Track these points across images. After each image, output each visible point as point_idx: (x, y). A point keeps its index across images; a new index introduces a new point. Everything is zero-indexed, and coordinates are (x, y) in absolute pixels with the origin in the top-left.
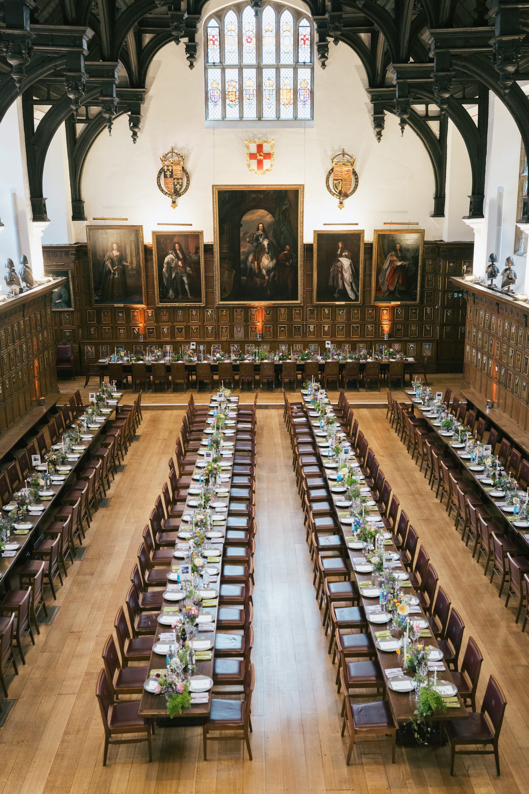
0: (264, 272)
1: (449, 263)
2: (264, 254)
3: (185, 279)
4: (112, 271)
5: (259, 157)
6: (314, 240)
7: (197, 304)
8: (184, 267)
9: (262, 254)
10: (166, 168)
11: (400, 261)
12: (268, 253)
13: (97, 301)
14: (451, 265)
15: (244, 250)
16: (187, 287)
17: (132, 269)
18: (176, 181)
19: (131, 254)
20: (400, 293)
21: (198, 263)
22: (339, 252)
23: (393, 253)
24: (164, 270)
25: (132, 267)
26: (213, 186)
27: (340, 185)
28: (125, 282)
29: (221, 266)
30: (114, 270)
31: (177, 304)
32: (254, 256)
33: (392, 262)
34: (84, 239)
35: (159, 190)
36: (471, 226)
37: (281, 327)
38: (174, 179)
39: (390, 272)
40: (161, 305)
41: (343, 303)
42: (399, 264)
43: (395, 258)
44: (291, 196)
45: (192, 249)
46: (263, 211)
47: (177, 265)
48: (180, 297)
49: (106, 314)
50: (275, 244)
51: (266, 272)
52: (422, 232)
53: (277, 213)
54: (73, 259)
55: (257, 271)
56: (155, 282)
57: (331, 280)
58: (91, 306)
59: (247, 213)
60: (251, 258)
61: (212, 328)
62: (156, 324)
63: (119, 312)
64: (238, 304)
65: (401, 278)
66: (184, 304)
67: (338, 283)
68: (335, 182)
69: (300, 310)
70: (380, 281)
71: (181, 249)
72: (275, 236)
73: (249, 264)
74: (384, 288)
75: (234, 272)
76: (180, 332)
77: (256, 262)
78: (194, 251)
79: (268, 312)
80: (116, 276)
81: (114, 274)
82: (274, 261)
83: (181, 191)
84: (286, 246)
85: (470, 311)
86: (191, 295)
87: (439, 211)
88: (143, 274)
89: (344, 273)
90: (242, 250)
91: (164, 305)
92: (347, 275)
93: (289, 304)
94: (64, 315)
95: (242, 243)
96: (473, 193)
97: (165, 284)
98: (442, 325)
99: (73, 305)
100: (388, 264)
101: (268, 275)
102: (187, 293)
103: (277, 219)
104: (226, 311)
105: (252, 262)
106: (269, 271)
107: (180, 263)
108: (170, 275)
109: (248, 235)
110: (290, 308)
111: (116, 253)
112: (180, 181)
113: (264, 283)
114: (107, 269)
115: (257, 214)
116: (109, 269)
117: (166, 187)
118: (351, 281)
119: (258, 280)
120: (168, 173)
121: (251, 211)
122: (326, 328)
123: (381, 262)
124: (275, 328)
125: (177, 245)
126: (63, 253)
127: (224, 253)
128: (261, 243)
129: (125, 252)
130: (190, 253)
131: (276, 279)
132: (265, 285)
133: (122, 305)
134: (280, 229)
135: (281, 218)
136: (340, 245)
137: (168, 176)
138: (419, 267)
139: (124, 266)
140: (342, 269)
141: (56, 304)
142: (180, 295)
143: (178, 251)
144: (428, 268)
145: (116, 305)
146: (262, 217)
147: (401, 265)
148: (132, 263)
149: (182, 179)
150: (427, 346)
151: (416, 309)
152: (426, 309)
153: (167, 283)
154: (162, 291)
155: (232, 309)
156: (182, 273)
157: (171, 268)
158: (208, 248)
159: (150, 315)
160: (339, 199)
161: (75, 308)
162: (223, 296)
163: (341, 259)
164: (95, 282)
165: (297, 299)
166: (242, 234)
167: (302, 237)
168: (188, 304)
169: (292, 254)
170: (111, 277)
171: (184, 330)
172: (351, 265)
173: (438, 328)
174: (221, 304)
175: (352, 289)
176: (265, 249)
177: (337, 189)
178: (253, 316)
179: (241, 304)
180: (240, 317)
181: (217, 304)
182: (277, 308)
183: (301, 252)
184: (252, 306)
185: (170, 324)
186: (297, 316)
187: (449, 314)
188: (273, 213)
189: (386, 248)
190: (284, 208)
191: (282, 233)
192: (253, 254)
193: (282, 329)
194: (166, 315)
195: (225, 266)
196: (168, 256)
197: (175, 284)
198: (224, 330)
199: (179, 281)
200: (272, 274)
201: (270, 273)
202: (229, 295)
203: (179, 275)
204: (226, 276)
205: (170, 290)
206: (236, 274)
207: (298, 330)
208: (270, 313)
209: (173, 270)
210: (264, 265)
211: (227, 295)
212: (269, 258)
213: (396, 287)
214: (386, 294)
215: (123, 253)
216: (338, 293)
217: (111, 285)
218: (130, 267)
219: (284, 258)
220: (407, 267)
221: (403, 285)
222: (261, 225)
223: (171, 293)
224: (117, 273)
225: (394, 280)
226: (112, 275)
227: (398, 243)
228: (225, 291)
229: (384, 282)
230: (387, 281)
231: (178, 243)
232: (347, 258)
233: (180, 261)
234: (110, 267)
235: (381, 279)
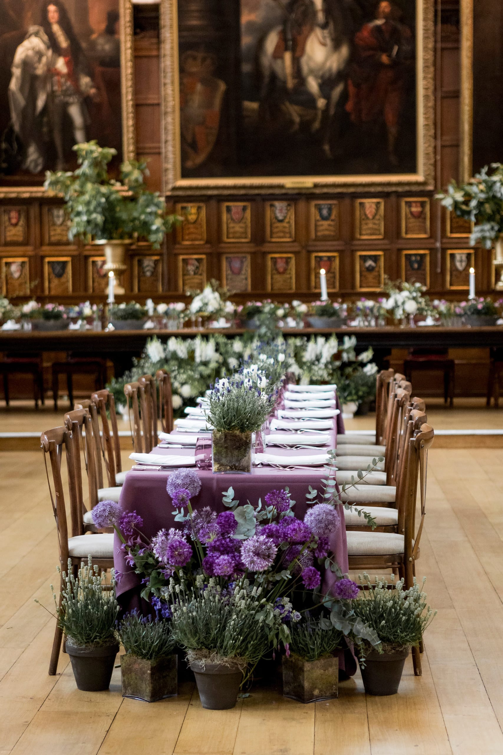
0: (313, 85)
2: (311, 30)
3: (75, 112)
8: (73, 75)
9: (305, 29)
12: (324, 27)
15: (253, 17)
16: (80, 136)
21: (115, 62)
24: (13, 85)
29: (182, 70)
32: (283, 35)
37: (364, 259)
40: (4, 191)
45: (97, 20)
47: (51, 72)
55: (290, 83)
60: (272, 42)
61: (156, 262)
64: (235, 187)
69: (423, 204)
71: (64, 22)
73: (266, 60)
75: (222, 87)
76: (60, 275)
77: (288, 56)
78: (103, 26)
79: (325, 212)
82: (345, 51)
84: (377, 5)
90: (245, 17)
91: (14, 192)
93: (389, 184)
97: (17, 128)
101: (327, 96)
104: (199, 208)
105: (278, 55)
107: (61, 64)
108: (32, 98)
110: (392, 198)
113: (314, 120)
124: (348, 261)
125: (52, 8)
127: (191, 28)
130: (91, 32)
131: (349, 106)
132: (317, 125)
142: (61, 158)
143: (56, 28)
153: (22, 127)
155: (215, 201)
156: (65, 93)
157: (34, 78)
158: (146, 18)
162: (189, 164)
165: (413, 169)
169: (399, 26)
171: (70, 270)
174: (181, 188)
176: (315, 13)
178: (279, 224)
179: (244, 187)
180: (238, 228)
181: (170, 186)
182: (354, 196)
183: (425, 19)
184: (277, 191)
185: (29, 250)
186: (414, 223)
192: (279, 28)
193: (370, 263)
194: (16, 225)
195: (194, 68)
196: (26, 44)
197: (45, 129)
198: (191, 268)
199: (57, 119)
200: (338, 90)
201: (332, 88)
202: (210, 158)
203: (57, 101)
204: (197, 100)
205: (27, 146)
206: (227, 93)
207: (419, 268)
208: (330, 214)
209: (38, 84)
210: (312, 65)
211: (200, 159)
212: (329, 42)
219: (372, 42)
223: (33, 156)
228: (195, 146)
231: (56, 2)
233: (60, 55)
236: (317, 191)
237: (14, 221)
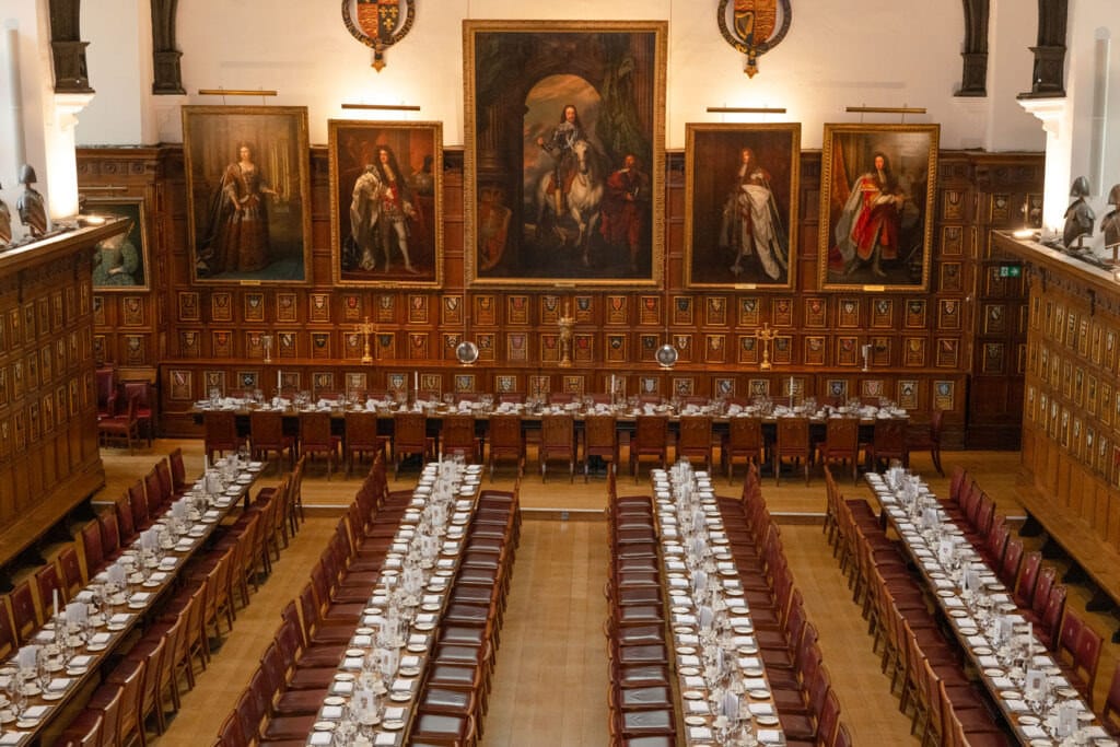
0: (576, 214)
1: (996, 200)
2: (576, 174)
3: (399, 227)
4: (237, 207)
6: (687, 144)
7: (425, 285)
8: (398, 201)
9: (571, 174)
11: (885, 194)
12: (585, 172)
13: (201, 273)
14: (1001, 203)
15: (533, 164)
16: (403, 245)
17: (282, 202)
18: (383, 10)
19: (280, 170)
20: (885, 265)
21: (430, 193)
22: (743, 172)
23: (869, 176)
24: (353, 206)
25: (281, 199)
26: (465, 22)
27: (751, 22)
28: (266, 230)
29: (479, 200)
30: (241, 205)
31: (379, 284)
32: (555, 177)
33: (866, 196)
34: (176, 134)
35: (346, 30)
36: (1038, 115)
37: (612, 339)
38: (380, 6)
39: (861, 218)
40: (344, 283)
41: (752, 286)
42: (882, 200)
43: (872, 188)
44: (638, 48)
45: (416, 161)
46: (575, 78)
47: (382, 198)
48: (387, 267)
49: (222, 300)
50: (602, 152)
51: (581, 215)
52: (934, 130)
53: (607, 84)
54: (152, 179)
55: (559, 212)
56: (333, 234)
57: (724, 235)
58: (188, 282)
59: (538, 85)
60: (546, 182)
61: (458, 337)
62: (331, 326)
63: (250, 298)
64: (518, 285)
65: (885, 232)
66: (396, 284)
67: (739, 239)
68: (739, 16)
69: (655, 301)
70: (839, 239)
71: (392, 162)
72: (601, 131)
73: (542, 195)
74: (848, 255)
75: (509, 212)
76: (386, 345)
77: (558, 193)
78: (421, 167)
79: (584, 304)
80: (246, 218)
81: (242, 213)
82: (600, 190)
83: (396, 32)
84: (624, 158)
85: (1037, 307)
86: (412, 264)
87: (974, 82)
88: (305, 215)
89: (754, 219)
90: (527, 164)
91: (353, 283)
92: (762, 224)
93: (631, 286)
94: (127, 300)
95: (527, 149)
96: (1041, 41)
97: (355, 237)
98: (980, 341)
99: (147, 279)
100: (856, 199)
101: (587, 223)
102: (403, 258)
103: (606, 96)
104: (490, 299)
105: (550, 191)
106: (586, 213)
107: (389, 192)
108: (368, 216)
109: (541, 131)
110: (632, 295)
111: (246, 167)
112: (393, 10)
113: (577, 238)
114: (227, 202)
115: (562, 85)
116: (231, 204)
117: (365, 26)
118: (770, 236)
119: (562, 232)
121: (547, 79)
122: (715, 343)
123: (840, 197)
124: (599, 340)
125: (383, 152)
126: (131, 165)
127: (486, 170)
128: (569, 149)
129: (268, 164)
130: (412, 170)
131: (603, 229)
132: (579, 242)
133: (257, 283)
134: (613, 118)
135: (615, 93)
136: (747, 157)
138: (928, 208)
139: (263, 196)
140: (749, 211)
141: (110, 276)
142: (388, 261)
143: (385, 166)
144: (950, 211)
145: (243, 282)
146: (574, 92)
147: (886, 205)
148: (281, 189)
149: (396, 6)
150: (944, 389)
151: (920, 304)
152: (944, 304)
153: (359, 237)
154: (347, 254)
155: (502, 295)
156: (392, 213)
157: (369, 202)
158: (453, 159)
159: (320, 305)
160: (748, 53)
161: (152, 286)
162: (484, 268)
163: (747, 188)
164: (198, 230)
165: (649, 276)
166: (527, 128)
167: (662, 138)
168: (405, 285)
169: (640, 173)
170: (235, 221)
171: (393, 341)
172: (769, 201)
173: (971, 346)
174: (477, 285)
175: (773, 256)
176: (578, 162)
177: (743, 32)
178: (551, 313)
179: (524, 285)
180: (519, 314)
181: (469, 283)
182: (606, 294)
183: (659, 170)
184: (548, 289)
186: (649, 314)
187: (995, 316)
188: (597, 85)
189: (852, 164)
190: (622, 72)
191: (616, 128)
192: (552, 172)
193: (616, 341)
194: (354, 307)
195: (489, 198)
196: (363, 177)
197: (376, 239)
198: (484, 342)
199: (386, 233)
200: (593, 219)
201: (590, 216)
202: (498, 264)
203: (386, 219)
204: (490, 222)
205: (364, 250)
206: (512, 216)
207: (652, 346)
208: (587, 306)
209: (372, 207)
210: (576, 199)
211: (492, 264)
212: (588, 183)
213: (874, 253)
214: (852, 269)
215: (263, 167)
216: (741, 264)
217: (233, 235)
218: (276, 199)
219: (620, 184)
220: (899, 207)
221: (890, 247)
222: (570, 110)
223: (367, 258)
224: (247, 211)
225: (868, 239)
226: (236, 216)
227: (880, 155)
228: (487, 255)
229: (846, 242)
230: (853, 239)
231: (386, 148)
232: (761, 184)
233: (388, 186)
234: (234, 199)
235: (840, 235)
236: (578, 290)
237: (352, 304)
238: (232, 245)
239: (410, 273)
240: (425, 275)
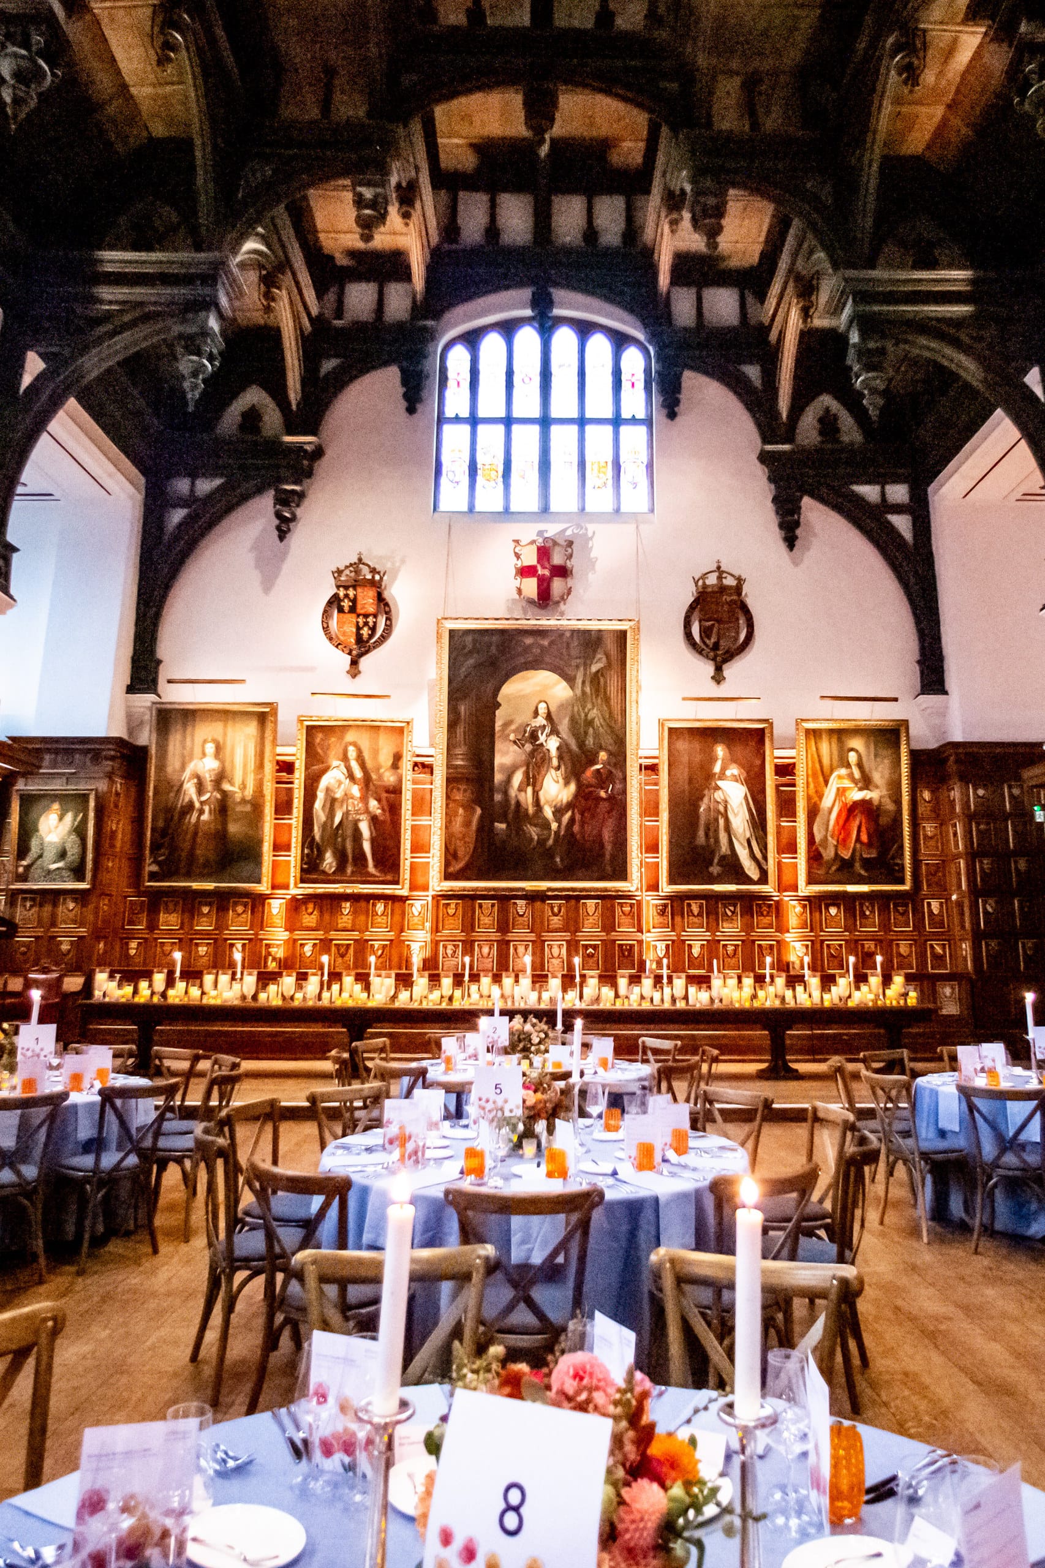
0: (548, 812)
1: (975, 790)
2: (548, 771)
3: (365, 828)
4: (197, 805)
5: (540, 572)
6: (661, 744)
7: (389, 889)
8: (364, 799)
9: (543, 770)
10: (342, 593)
11: (861, 789)
12: (558, 768)
13: (153, 876)
14: (981, 792)
15: (504, 760)
16: (367, 846)
18: (361, 620)
19: (244, 767)
20: (867, 863)
21: (398, 790)
22: (717, 768)
23: (843, 771)
24: (318, 805)
26: (439, 620)
27: (716, 630)
28: (224, 831)
29: (448, 797)
30: (202, 803)
31: (340, 888)
32: (526, 774)
33: (841, 792)
35: (324, 637)
37: (586, 947)
38: (358, 616)
39: (837, 815)
40: (302, 888)
41: (732, 888)
42: (857, 795)
43: (847, 783)
44: (610, 643)
45: (385, 759)
46: (548, 674)
47: (347, 796)
48: (349, 870)
49: (174, 906)
50: (574, 746)
52: (903, 725)
53: (579, 681)
54: (110, 770)
55: (531, 810)
56: (294, 833)
57: (701, 833)
58: (138, 886)
59: (510, 679)
60: (518, 778)
61: (421, 947)
62: (287, 934)
63: (201, 903)
64: (486, 889)
65: (863, 829)
66: (357, 888)
67: (717, 841)
68: (704, 625)
69: (632, 904)
70: (818, 835)
71: (360, 760)
72: (573, 727)
73: (513, 792)
74: (828, 854)
75: (479, 811)
76: (343, 955)
77: (530, 790)
78: (389, 763)
79: (556, 910)
80: (205, 817)
81: (201, 812)
82: (573, 787)
83: (373, 641)
84: (597, 754)
86: (376, 866)
87: (933, 682)
88: (268, 812)
89: (730, 816)
90: (498, 760)
91: (311, 888)
92: (740, 821)
93: (605, 889)
94: (64, 899)
95: (499, 745)
97: (317, 838)
98: (977, 937)
100: (832, 795)
101: (559, 821)
102: (366, 859)
103: (579, 692)
104: (456, 904)
105: (521, 789)
106: (558, 812)
107: (356, 791)
108: (331, 815)
109: (513, 727)
110: (607, 900)
111: (209, 764)
112: (370, 620)
114: (187, 800)
115: (532, 681)
116: (191, 802)
117: (341, 633)
118: (748, 835)
119: (533, 832)
120: (346, 604)
121: (521, 674)
122: (696, 951)
124: (573, 947)
125: (351, 748)
127: (457, 767)
128: (542, 745)
130: (379, 767)
131: (576, 828)
132: (551, 842)
134: (586, 716)
135: (588, 689)
136: (720, 754)
137: (346, 609)
138: (905, 804)
139: (225, 794)
140: (726, 808)
141: (49, 872)
142: (351, 863)
143: (353, 763)
144: (925, 808)
146: (546, 687)
147: (862, 801)
148: (244, 787)
149: (375, 616)
150: (948, 991)
151: (905, 904)
152: (929, 904)
153: (322, 837)
154: (308, 855)
155: (470, 899)
156: (357, 812)
157: (333, 801)
159: (275, 912)
160: (714, 661)
161: (94, 884)
162: (451, 869)
163: (722, 784)
164: (154, 830)
165: (625, 879)
166: (498, 724)
167: (636, 734)
168: (367, 888)
169: (613, 769)
170: (194, 819)
171: (351, 951)
172: (745, 798)
173: (965, 946)
174: (444, 889)
175: (752, 855)
176: (550, 759)
177: (709, 641)
178: (519, 918)
179: (494, 889)
180: (487, 920)
181: (435, 887)
182: (578, 898)
183: (632, 767)
184: (518, 892)
185: (320, 934)
186: (625, 920)
187: (990, 909)
188: (570, 680)
189: (826, 761)
190: (594, 668)
191: (589, 723)
192: (523, 769)
193: (590, 950)
194: (312, 914)
195: (458, 796)
196: (329, 774)
197: (339, 839)
198: (449, 952)
199: (349, 832)
200: (566, 818)
201: (563, 815)
202: (465, 866)
203: (350, 818)
204: (459, 821)
205: (326, 851)
206: (482, 817)
207: (629, 955)
208: (560, 911)
209: (337, 805)
210: (548, 797)
211: (460, 866)
212: (560, 779)
213: (854, 850)
214: (834, 868)
215: (228, 765)
216: (719, 864)
217: (189, 836)
218: (238, 797)
219: (593, 781)
220: (876, 803)
221: (870, 845)
222: (542, 708)
223: (329, 861)
224: (206, 808)
225: (848, 835)
226: (195, 815)
227: (852, 750)
228: (455, 856)
229: (825, 840)
230: (832, 837)
231: (355, 744)
232: (737, 781)
233: (355, 783)
234: (195, 798)
235: (819, 831)
236: (550, 893)
237: (310, 910)
238: (187, 845)
239: (375, 876)
240: (389, 877)
